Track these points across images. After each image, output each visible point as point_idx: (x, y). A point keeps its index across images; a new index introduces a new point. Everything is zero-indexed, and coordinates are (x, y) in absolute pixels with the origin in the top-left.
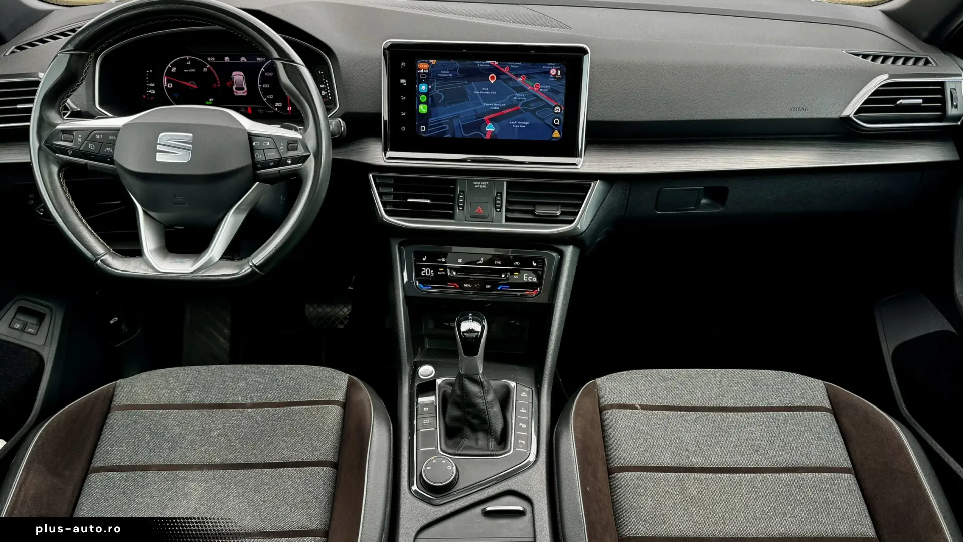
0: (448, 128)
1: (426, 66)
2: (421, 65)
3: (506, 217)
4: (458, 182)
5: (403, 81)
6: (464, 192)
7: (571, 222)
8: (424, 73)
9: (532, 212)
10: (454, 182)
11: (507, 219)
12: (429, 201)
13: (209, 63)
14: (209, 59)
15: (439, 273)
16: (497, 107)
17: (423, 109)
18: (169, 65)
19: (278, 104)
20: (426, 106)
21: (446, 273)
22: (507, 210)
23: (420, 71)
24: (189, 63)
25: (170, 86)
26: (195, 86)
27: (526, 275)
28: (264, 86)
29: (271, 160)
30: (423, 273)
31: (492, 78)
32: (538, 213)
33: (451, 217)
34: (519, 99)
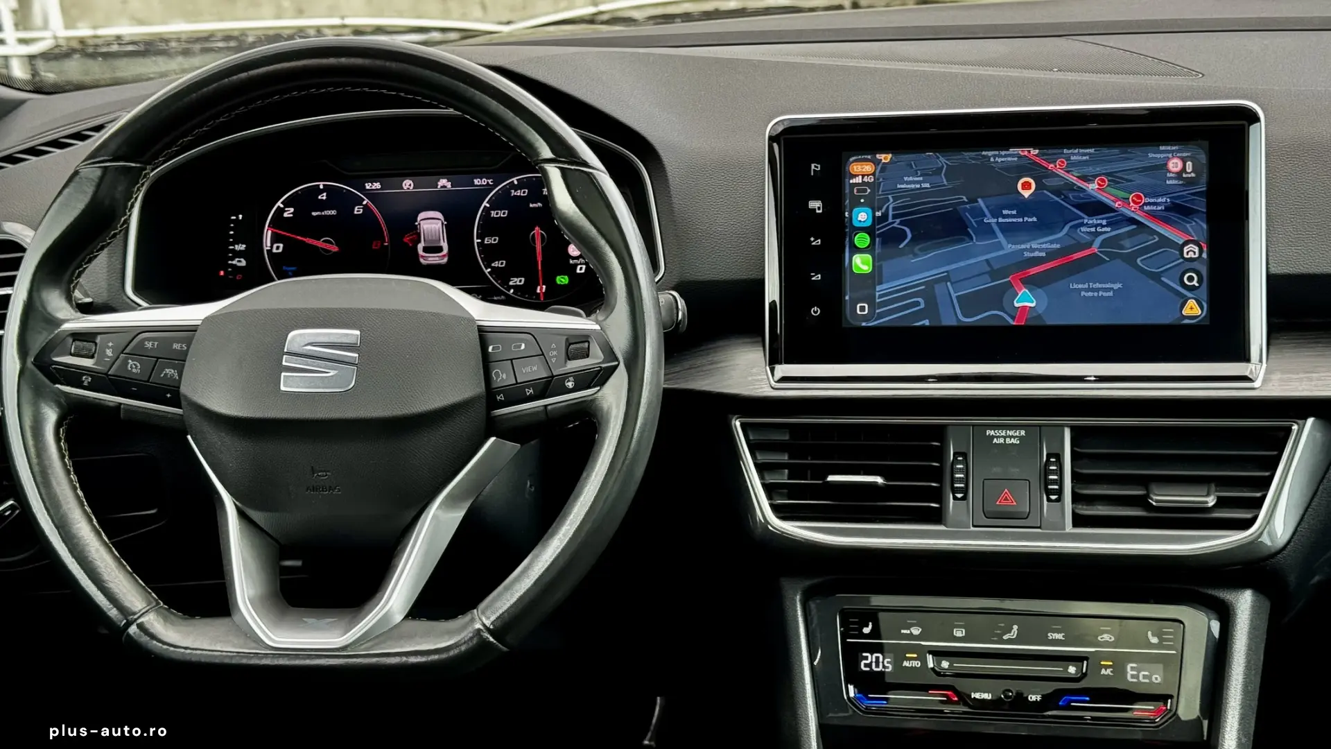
0: (922, 306)
1: (868, 168)
2: (856, 168)
3: (1074, 515)
4: (950, 432)
5: (815, 205)
6: (965, 455)
7: (1246, 524)
8: (864, 183)
9: (1142, 502)
10: (939, 433)
11: (1078, 521)
12: (879, 480)
13: (371, 195)
14: (368, 186)
15: (906, 664)
16: (1040, 250)
17: (861, 264)
18: (279, 204)
19: (516, 279)
20: (868, 257)
21: (924, 662)
22: (1076, 498)
23: (853, 181)
24: (323, 196)
25: (279, 248)
26: (335, 249)
27: (1132, 669)
28: (487, 241)
29: (529, 384)
30: (866, 665)
31: (1026, 186)
32: (1157, 501)
33: (936, 517)
34: (1093, 230)
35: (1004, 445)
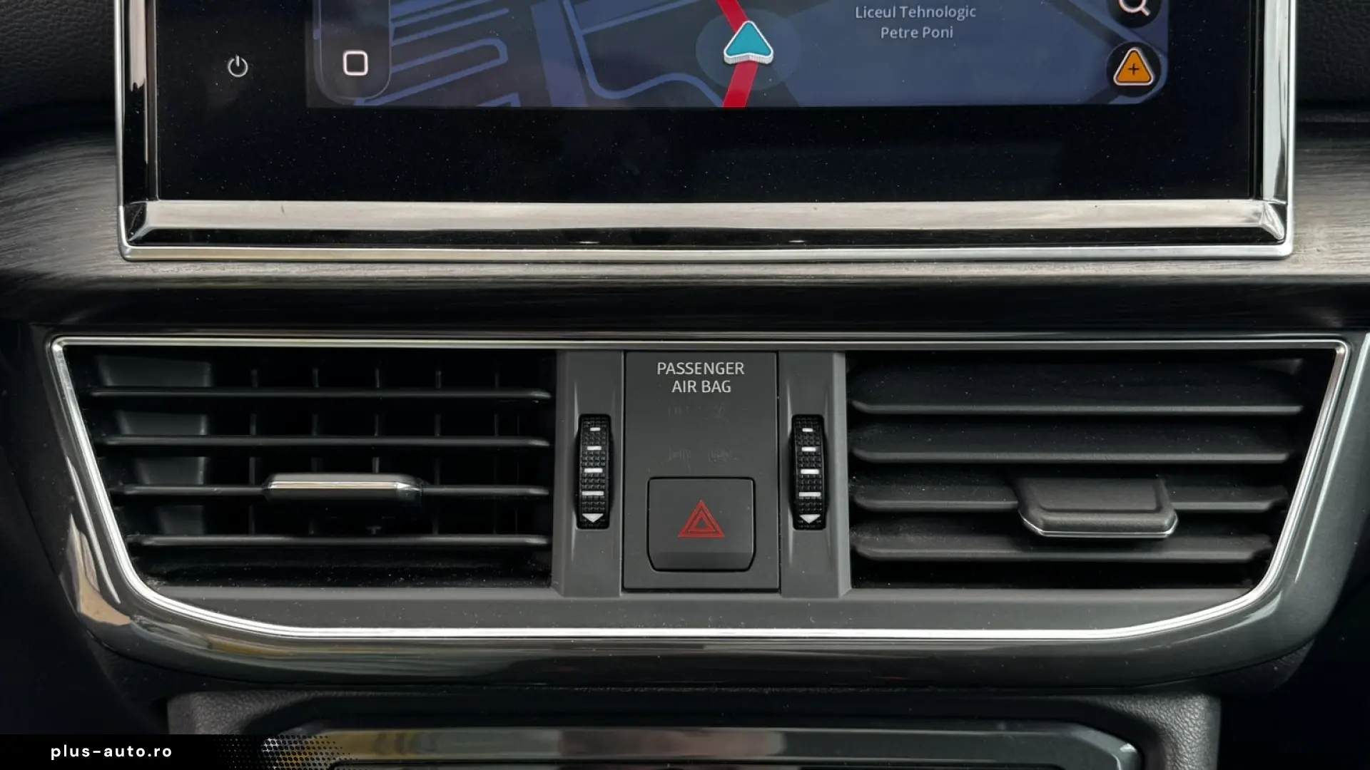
0: (502, 57)
3: (857, 559)
4: (566, 370)
6: (604, 420)
9: (1005, 525)
10: (544, 369)
11: (865, 573)
12: (400, 485)
22: (859, 517)
32: (1047, 526)
33: (536, 568)
35: (698, 396)
